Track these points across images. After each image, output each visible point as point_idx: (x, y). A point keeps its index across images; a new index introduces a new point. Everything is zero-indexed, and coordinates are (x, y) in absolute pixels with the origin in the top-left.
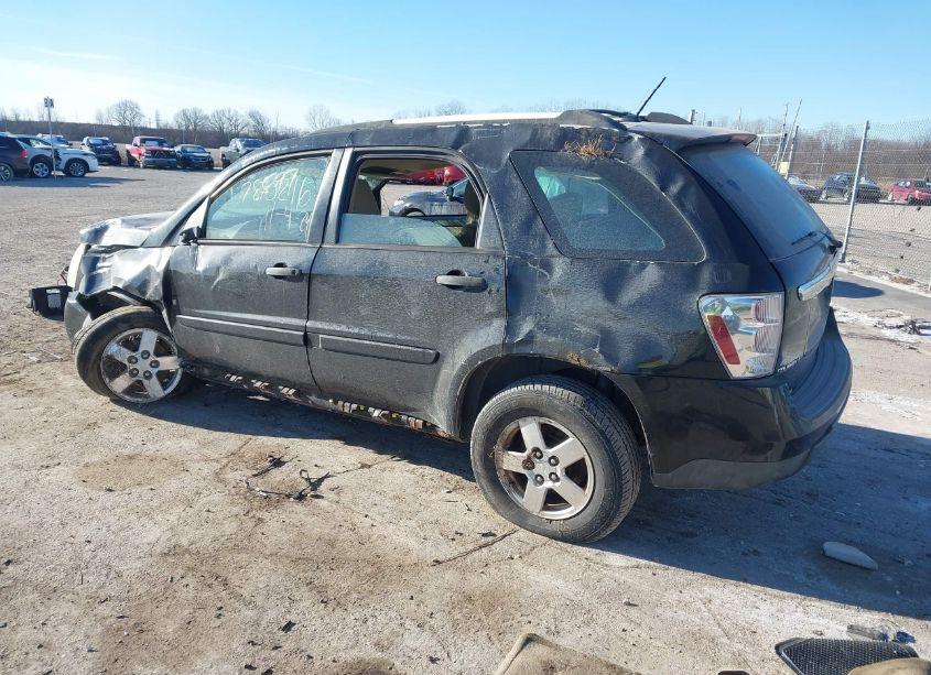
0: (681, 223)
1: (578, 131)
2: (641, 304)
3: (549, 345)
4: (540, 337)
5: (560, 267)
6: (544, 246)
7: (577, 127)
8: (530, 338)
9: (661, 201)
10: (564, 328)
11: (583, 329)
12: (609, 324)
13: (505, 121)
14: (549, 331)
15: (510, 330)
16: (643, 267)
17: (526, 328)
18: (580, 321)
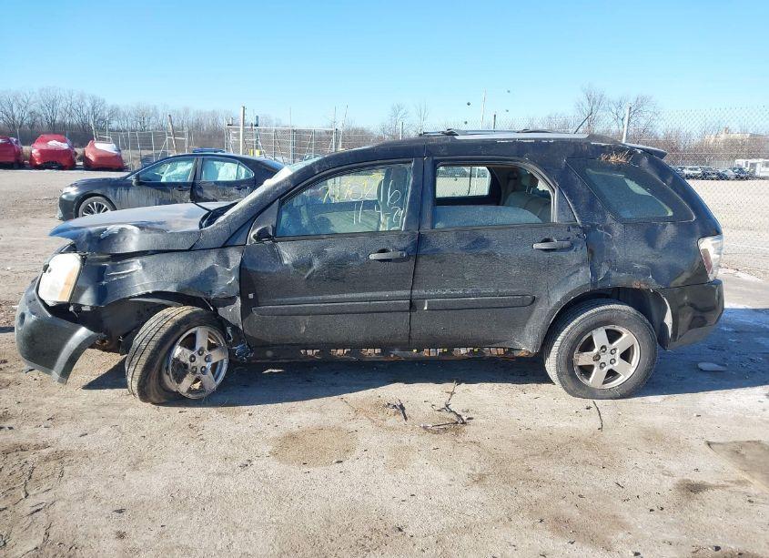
0: (678, 200)
1: (603, 147)
2: (669, 247)
3: (621, 279)
4: (614, 274)
5: (617, 230)
6: (605, 218)
7: (603, 144)
8: (607, 276)
9: (664, 188)
10: (627, 267)
11: (638, 266)
12: (651, 261)
13: (550, 139)
14: (619, 271)
15: (594, 273)
16: (665, 226)
17: (604, 269)
18: (636, 262)
